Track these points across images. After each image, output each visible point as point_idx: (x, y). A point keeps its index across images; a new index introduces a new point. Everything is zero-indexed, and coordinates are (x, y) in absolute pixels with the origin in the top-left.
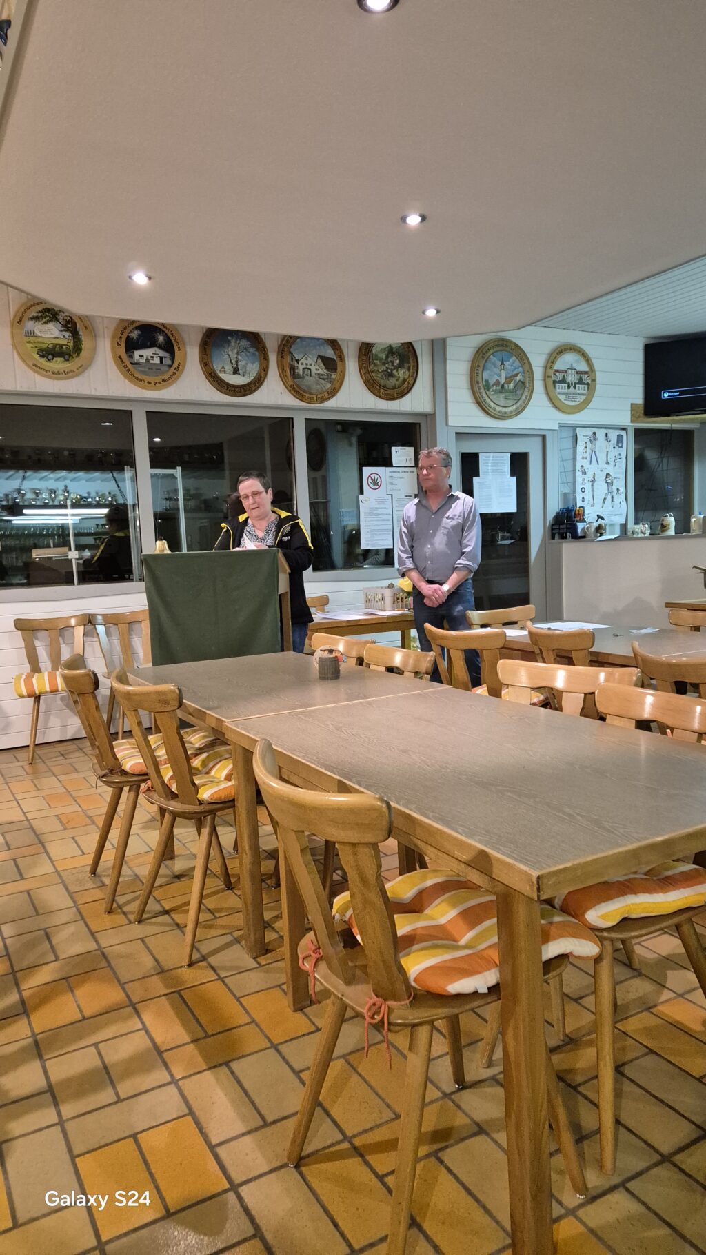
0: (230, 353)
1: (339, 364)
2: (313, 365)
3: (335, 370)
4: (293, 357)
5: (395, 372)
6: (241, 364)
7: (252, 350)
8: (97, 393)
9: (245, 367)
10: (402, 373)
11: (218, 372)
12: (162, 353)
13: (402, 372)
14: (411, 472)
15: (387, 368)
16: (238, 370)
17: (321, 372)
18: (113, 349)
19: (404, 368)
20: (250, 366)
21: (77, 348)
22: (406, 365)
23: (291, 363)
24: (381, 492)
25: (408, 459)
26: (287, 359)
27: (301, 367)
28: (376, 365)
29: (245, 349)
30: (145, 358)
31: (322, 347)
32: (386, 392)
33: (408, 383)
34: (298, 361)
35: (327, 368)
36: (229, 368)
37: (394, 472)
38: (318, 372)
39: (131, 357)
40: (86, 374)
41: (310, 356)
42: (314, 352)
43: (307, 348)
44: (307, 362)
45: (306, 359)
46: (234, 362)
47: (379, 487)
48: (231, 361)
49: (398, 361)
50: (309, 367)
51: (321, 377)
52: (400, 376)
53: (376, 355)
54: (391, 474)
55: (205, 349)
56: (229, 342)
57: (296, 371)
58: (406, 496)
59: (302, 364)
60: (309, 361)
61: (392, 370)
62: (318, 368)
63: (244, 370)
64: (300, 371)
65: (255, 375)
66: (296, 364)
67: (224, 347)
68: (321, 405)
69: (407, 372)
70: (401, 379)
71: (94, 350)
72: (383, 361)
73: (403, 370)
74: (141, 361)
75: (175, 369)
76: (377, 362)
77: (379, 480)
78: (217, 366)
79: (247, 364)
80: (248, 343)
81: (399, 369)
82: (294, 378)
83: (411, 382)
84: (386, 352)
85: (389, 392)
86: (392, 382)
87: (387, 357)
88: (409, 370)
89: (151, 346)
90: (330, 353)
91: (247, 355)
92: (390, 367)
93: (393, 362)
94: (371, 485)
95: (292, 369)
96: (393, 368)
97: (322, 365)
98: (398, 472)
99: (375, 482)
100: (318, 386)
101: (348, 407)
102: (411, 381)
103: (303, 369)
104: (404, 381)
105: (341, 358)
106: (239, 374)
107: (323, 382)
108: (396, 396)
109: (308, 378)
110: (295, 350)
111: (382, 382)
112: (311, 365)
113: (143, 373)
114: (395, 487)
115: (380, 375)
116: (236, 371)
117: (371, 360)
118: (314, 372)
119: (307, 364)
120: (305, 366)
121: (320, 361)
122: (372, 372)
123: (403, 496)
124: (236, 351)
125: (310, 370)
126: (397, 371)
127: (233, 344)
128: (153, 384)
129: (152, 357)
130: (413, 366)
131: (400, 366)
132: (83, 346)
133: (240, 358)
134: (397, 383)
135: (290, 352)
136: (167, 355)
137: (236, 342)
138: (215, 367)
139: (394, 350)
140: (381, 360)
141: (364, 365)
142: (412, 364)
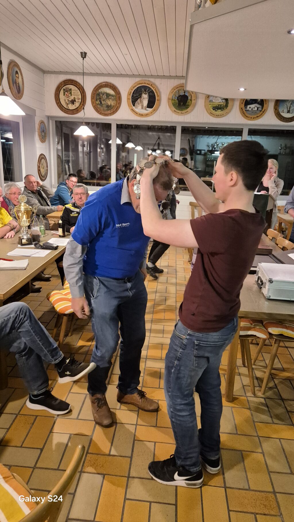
0: (287, 104)
6: (292, 108)
8: (231, 123)
9: (293, 110)
11: (280, 113)
12: (258, 106)
16: (290, 111)
18: (240, 105)
21: (227, 106)
30: (251, 108)
36: (285, 110)
39: (246, 108)
40: (228, 115)
48: (287, 107)
55: (277, 103)
63: (292, 112)
71: (233, 106)
74: (250, 109)
75: (263, 112)
89: (255, 103)
106: (290, 113)
113: (250, 114)
116: (288, 112)
128: (252, 118)
129: (254, 108)
132: (229, 105)
133: (291, 106)
136: (260, 106)
138: (280, 111)
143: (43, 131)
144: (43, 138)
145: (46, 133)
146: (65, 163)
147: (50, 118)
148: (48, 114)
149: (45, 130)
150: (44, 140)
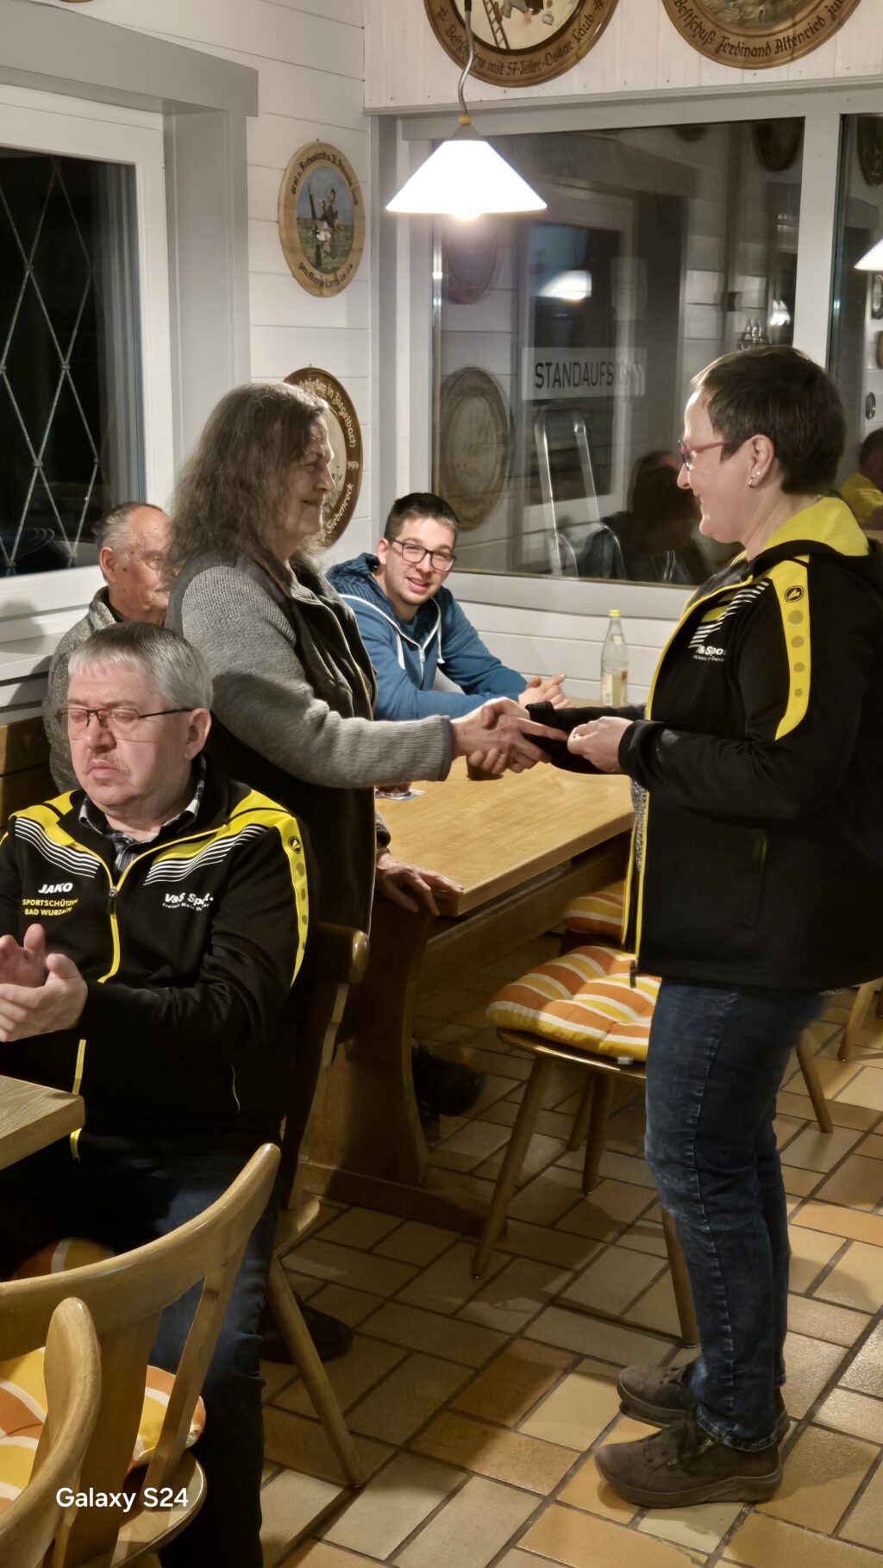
143: (329, 217)
144: (318, 264)
145: (350, 230)
146: (533, 421)
147: (399, 124)
148: (383, 100)
149: (343, 204)
150: (330, 277)
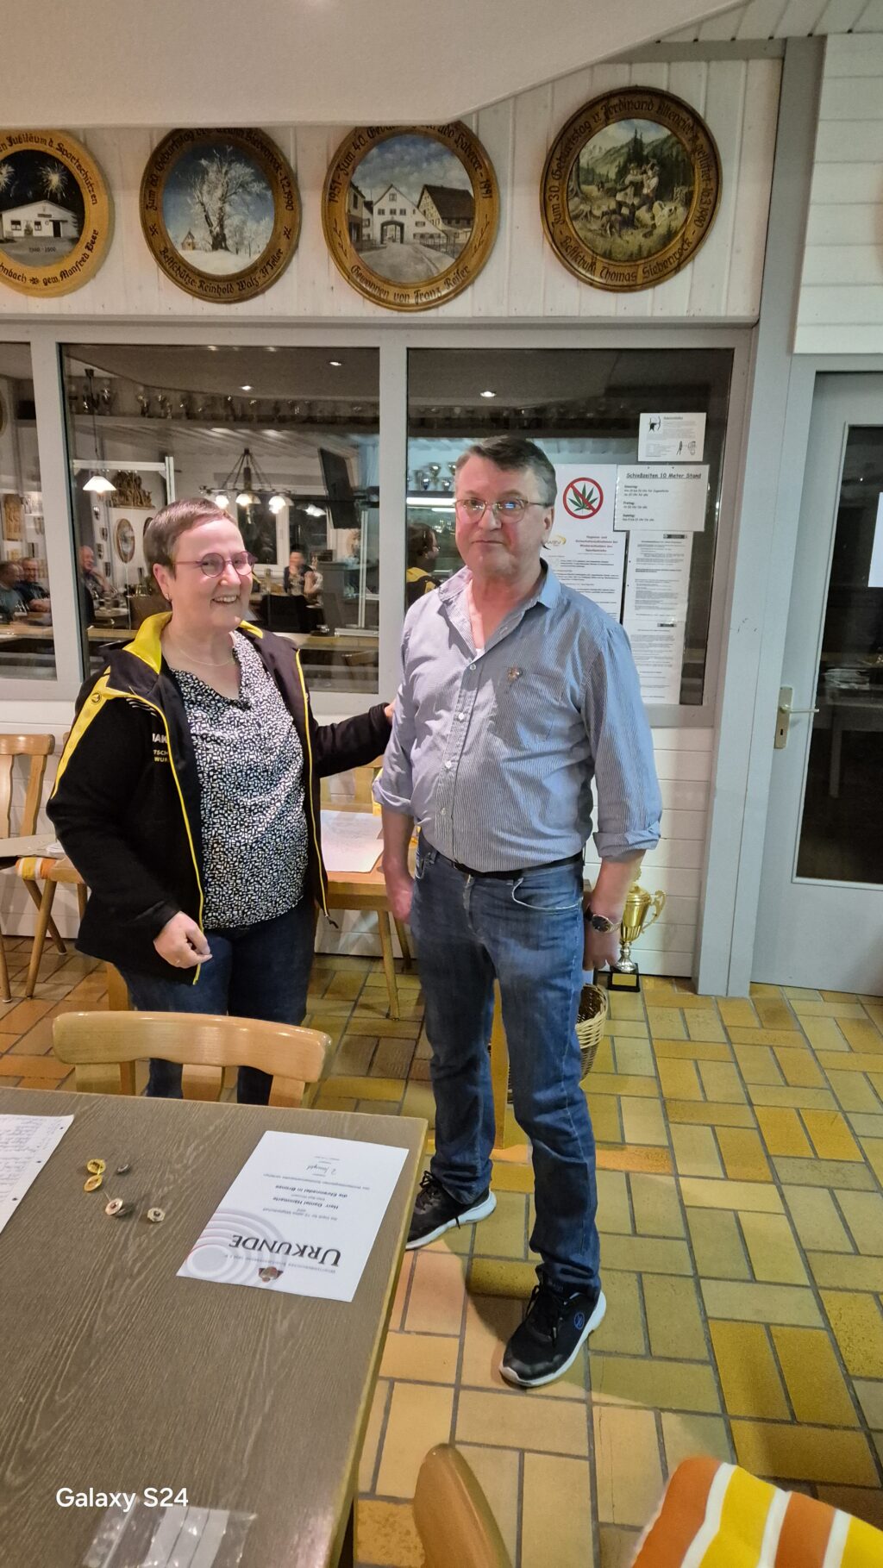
0: (205, 199)
1: (482, 205)
2: (409, 212)
3: (469, 221)
4: (357, 193)
5: (642, 213)
6: (232, 222)
7: (256, 188)
9: (239, 230)
10: (663, 215)
11: (178, 247)
12: (59, 213)
13: (666, 210)
14: (689, 476)
15: (620, 205)
16: (224, 239)
17: (429, 229)
19: (672, 199)
20: (251, 226)
22: (680, 191)
23: (354, 212)
24: (598, 525)
25: (686, 442)
26: (345, 200)
27: (378, 220)
28: (586, 198)
29: (242, 185)
30: (24, 226)
31: (435, 165)
32: (612, 270)
33: (684, 241)
34: (369, 206)
35: (447, 219)
36: (202, 236)
37: (641, 476)
38: (420, 230)
41: (403, 189)
42: (414, 178)
43: (397, 170)
44: (393, 205)
45: (393, 198)
46: (214, 220)
47: (595, 511)
48: (207, 217)
49: (654, 182)
50: (398, 218)
51: (430, 242)
52: (658, 222)
53: (590, 171)
54: (632, 482)
55: (151, 194)
56: (205, 172)
57: (365, 231)
58: (669, 536)
59: (381, 212)
60: (401, 203)
61: (633, 209)
62: (421, 218)
63: (237, 239)
64: (374, 231)
65: (263, 248)
66: (365, 214)
67: (193, 186)
68: (432, 313)
69: (681, 210)
70: (661, 230)
72: (607, 185)
73: (670, 206)
74: (17, 234)
75: (88, 246)
76: (592, 190)
77: (596, 494)
78: (176, 234)
79: (244, 223)
80: (249, 170)
81: (656, 204)
82: (359, 250)
83: (691, 237)
84: (621, 160)
85: (617, 270)
86: (633, 240)
87: (623, 172)
88: (687, 202)
89: (36, 199)
90: (455, 175)
91: (243, 200)
92: (629, 202)
93: (638, 187)
94: (573, 507)
95: (356, 226)
96: (636, 201)
97: (434, 213)
98: (655, 476)
99: (584, 501)
100: (420, 267)
101: (505, 314)
102: (692, 233)
103: (383, 225)
104: (670, 235)
105: (489, 186)
106: (226, 249)
107: (433, 254)
108: (640, 281)
109: (396, 246)
110: (364, 178)
111: (602, 245)
112: (403, 212)
113: (25, 261)
114: (638, 513)
115: (595, 226)
116: (219, 243)
117: (572, 184)
118: (410, 230)
119: (393, 212)
120: (387, 217)
121: (428, 201)
122: (576, 217)
123: (659, 537)
124: (219, 193)
125: (402, 226)
126: (650, 209)
127: (212, 176)
128: (42, 284)
129: (39, 223)
130: (706, 192)
131: (662, 193)
133: (227, 208)
134: (648, 243)
135: (352, 185)
136: (69, 216)
137: (219, 171)
138: (171, 234)
139: (645, 153)
140: (601, 185)
141: (554, 201)
142: (698, 188)
